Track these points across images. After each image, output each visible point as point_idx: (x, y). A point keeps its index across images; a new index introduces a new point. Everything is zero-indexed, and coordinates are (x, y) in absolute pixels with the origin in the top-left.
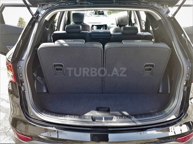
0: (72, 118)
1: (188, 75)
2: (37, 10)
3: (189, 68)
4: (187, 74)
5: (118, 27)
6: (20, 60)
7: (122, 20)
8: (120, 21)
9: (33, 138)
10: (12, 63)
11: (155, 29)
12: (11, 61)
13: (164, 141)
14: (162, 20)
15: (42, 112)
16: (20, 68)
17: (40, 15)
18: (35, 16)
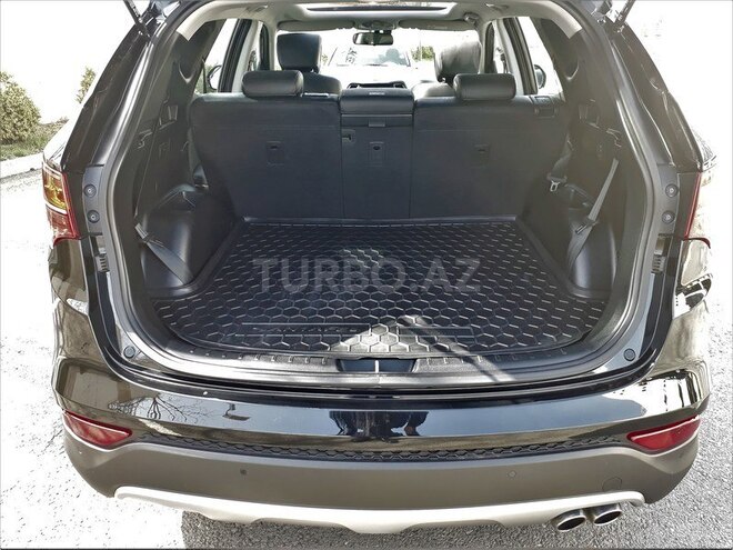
0: (270, 360)
1: (668, 217)
2: (150, 5)
3: (672, 190)
4: (667, 212)
5: (443, 84)
6: (91, 166)
7: (455, 59)
8: (449, 62)
9: (134, 432)
10: (63, 172)
11: (569, 79)
12: (62, 163)
13: (586, 445)
14: (584, 35)
15: (165, 346)
16: (90, 191)
17: (161, 20)
18: (145, 21)
